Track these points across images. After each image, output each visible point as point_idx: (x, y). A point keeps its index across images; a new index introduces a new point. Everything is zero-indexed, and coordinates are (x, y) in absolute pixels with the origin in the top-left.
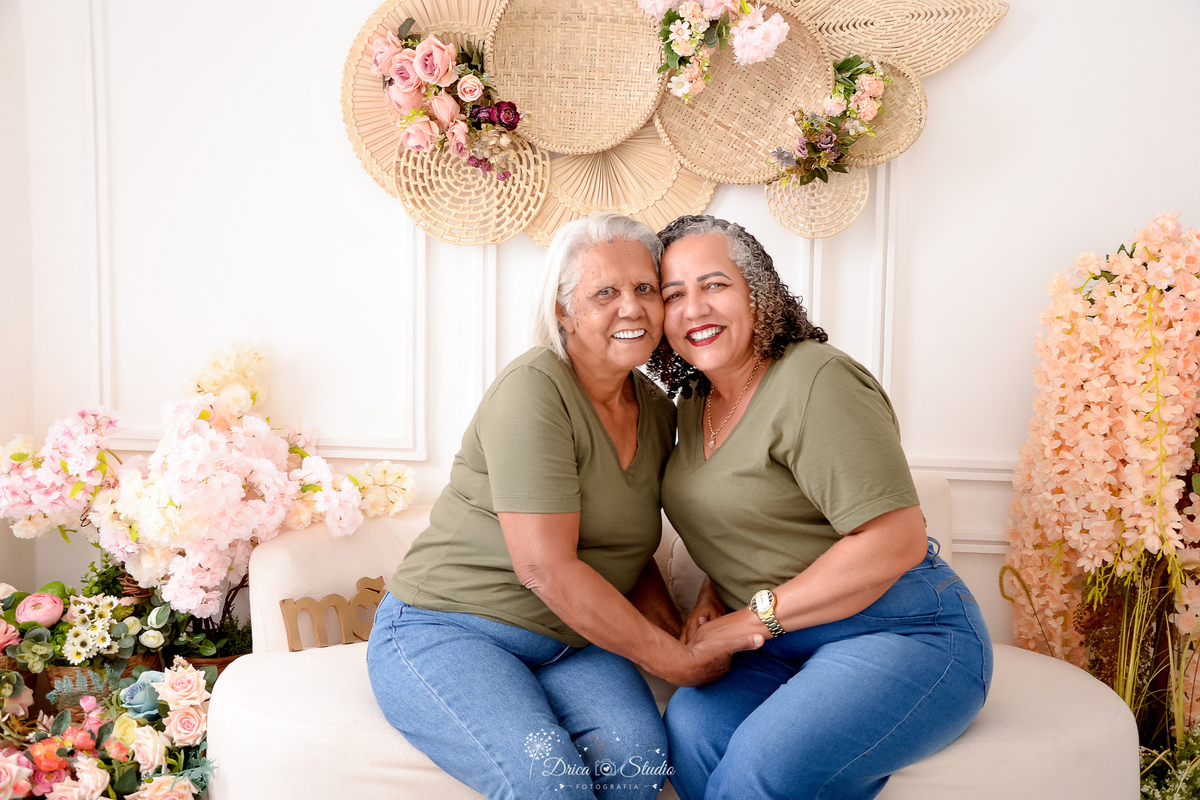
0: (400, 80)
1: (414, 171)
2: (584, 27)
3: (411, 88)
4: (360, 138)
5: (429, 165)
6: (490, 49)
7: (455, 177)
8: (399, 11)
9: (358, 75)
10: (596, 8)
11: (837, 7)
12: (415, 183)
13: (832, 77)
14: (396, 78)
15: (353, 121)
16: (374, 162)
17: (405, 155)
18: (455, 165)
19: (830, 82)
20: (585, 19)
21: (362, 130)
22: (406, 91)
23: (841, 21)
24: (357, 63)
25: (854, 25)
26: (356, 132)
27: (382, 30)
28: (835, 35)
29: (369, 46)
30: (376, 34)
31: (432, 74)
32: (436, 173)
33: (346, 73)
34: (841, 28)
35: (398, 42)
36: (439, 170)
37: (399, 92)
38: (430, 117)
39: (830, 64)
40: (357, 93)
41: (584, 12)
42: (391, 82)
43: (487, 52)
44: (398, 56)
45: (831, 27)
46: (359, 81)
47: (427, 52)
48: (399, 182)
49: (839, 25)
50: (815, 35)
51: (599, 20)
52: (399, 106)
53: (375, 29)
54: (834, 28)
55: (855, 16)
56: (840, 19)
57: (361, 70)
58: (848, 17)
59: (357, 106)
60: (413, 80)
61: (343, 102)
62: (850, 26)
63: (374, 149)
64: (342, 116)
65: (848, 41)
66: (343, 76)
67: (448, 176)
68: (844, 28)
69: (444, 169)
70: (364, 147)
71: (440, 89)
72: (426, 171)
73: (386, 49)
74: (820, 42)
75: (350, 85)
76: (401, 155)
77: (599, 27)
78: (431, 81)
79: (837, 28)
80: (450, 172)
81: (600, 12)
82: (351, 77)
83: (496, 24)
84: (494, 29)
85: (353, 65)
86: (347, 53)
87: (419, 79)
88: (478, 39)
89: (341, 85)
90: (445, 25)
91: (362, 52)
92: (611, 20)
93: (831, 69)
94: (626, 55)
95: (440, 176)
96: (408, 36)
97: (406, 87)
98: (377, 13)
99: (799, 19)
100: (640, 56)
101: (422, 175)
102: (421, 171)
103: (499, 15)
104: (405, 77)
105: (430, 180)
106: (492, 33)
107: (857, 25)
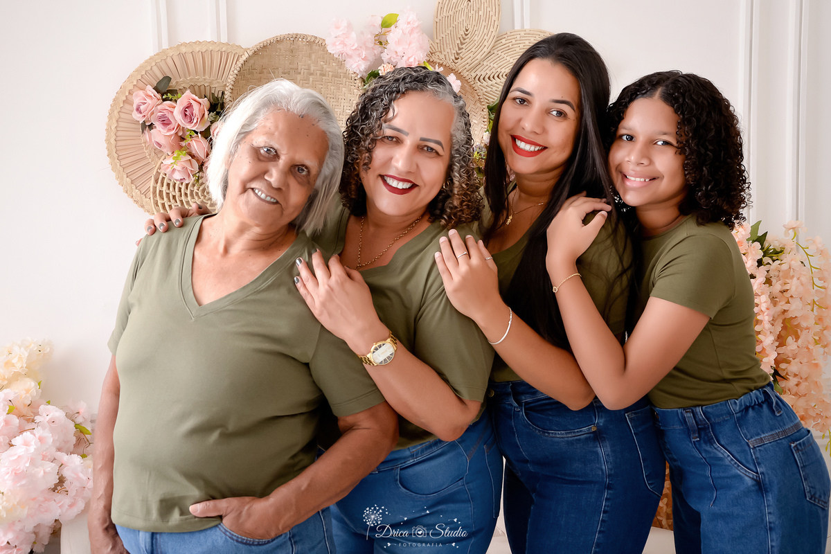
0: (162, 126)
1: (168, 194)
2: (299, 79)
3: (173, 132)
4: (121, 169)
5: (180, 189)
6: (229, 98)
7: (202, 198)
8: (156, 69)
9: (120, 120)
10: (309, 66)
11: (485, 63)
12: (169, 204)
13: (487, 116)
14: (157, 124)
15: (116, 155)
16: (134, 187)
17: (159, 181)
18: (201, 188)
19: (486, 120)
20: (300, 73)
21: (123, 162)
22: (168, 134)
23: (489, 73)
24: (119, 110)
25: (498, 77)
26: (118, 164)
27: (141, 84)
28: (485, 84)
29: (129, 97)
30: (136, 88)
31: (191, 121)
32: (186, 194)
33: (110, 117)
34: (489, 78)
35: (159, 96)
36: (188, 192)
37: (160, 134)
38: (190, 155)
39: (485, 107)
40: (119, 134)
41: (299, 68)
42: (151, 126)
43: (227, 100)
44: (159, 107)
45: (482, 78)
46: (121, 124)
47: (185, 104)
48: (156, 204)
49: (487, 76)
50: (474, 85)
51: (312, 74)
52: (160, 145)
53: (135, 83)
54: (484, 79)
55: (499, 70)
56: (488, 71)
57: (123, 115)
58: (493, 70)
59: (119, 143)
60: (174, 125)
61: (108, 140)
62: (496, 77)
63: (134, 177)
64: (106, 152)
65: (495, 88)
66: (107, 120)
67: (196, 198)
68: (491, 78)
69: (192, 191)
70: (125, 176)
71: (196, 133)
72: (177, 194)
73: (149, 101)
74: (478, 91)
75: (113, 127)
76: (156, 181)
77: (311, 79)
78: (189, 127)
79: (486, 79)
80: (197, 194)
81: (312, 68)
82: (114, 121)
83: (234, 79)
84: (232, 83)
85: (116, 112)
86: (111, 102)
87: (179, 125)
88: (217, 89)
89: (106, 127)
90: (191, 79)
91: (123, 102)
92: (320, 74)
93: (486, 110)
94: (332, 100)
95: (189, 198)
96: (166, 91)
97: (168, 131)
98: (137, 70)
99: (462, 74)
100: (343, 101)
101: (174, 197)
102: (174, 194)
103: (236, 72)
104: (165, 122)
105: (181, 201)
106: (231, 86)
107: (500, 76)
